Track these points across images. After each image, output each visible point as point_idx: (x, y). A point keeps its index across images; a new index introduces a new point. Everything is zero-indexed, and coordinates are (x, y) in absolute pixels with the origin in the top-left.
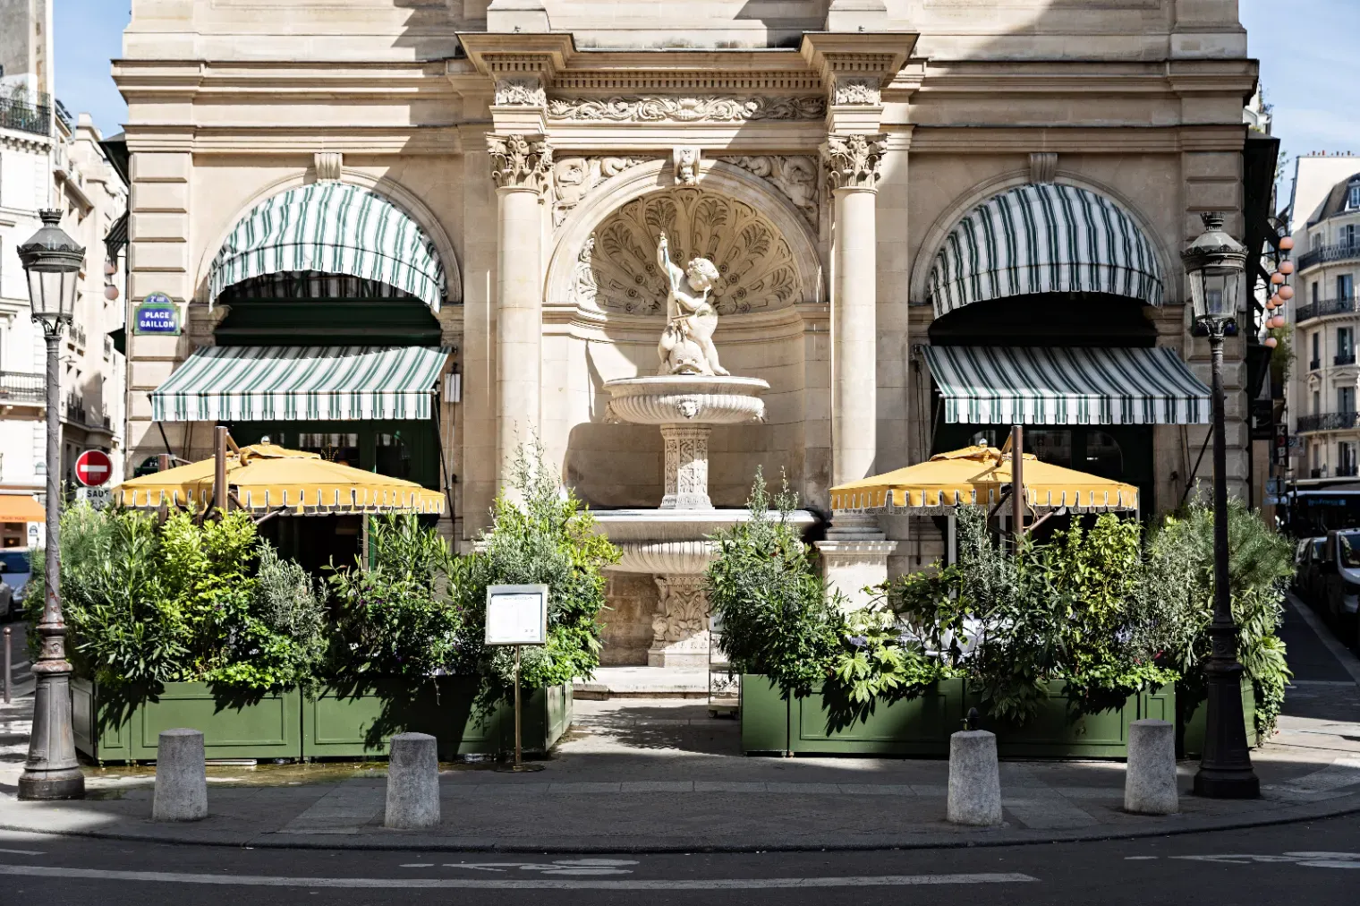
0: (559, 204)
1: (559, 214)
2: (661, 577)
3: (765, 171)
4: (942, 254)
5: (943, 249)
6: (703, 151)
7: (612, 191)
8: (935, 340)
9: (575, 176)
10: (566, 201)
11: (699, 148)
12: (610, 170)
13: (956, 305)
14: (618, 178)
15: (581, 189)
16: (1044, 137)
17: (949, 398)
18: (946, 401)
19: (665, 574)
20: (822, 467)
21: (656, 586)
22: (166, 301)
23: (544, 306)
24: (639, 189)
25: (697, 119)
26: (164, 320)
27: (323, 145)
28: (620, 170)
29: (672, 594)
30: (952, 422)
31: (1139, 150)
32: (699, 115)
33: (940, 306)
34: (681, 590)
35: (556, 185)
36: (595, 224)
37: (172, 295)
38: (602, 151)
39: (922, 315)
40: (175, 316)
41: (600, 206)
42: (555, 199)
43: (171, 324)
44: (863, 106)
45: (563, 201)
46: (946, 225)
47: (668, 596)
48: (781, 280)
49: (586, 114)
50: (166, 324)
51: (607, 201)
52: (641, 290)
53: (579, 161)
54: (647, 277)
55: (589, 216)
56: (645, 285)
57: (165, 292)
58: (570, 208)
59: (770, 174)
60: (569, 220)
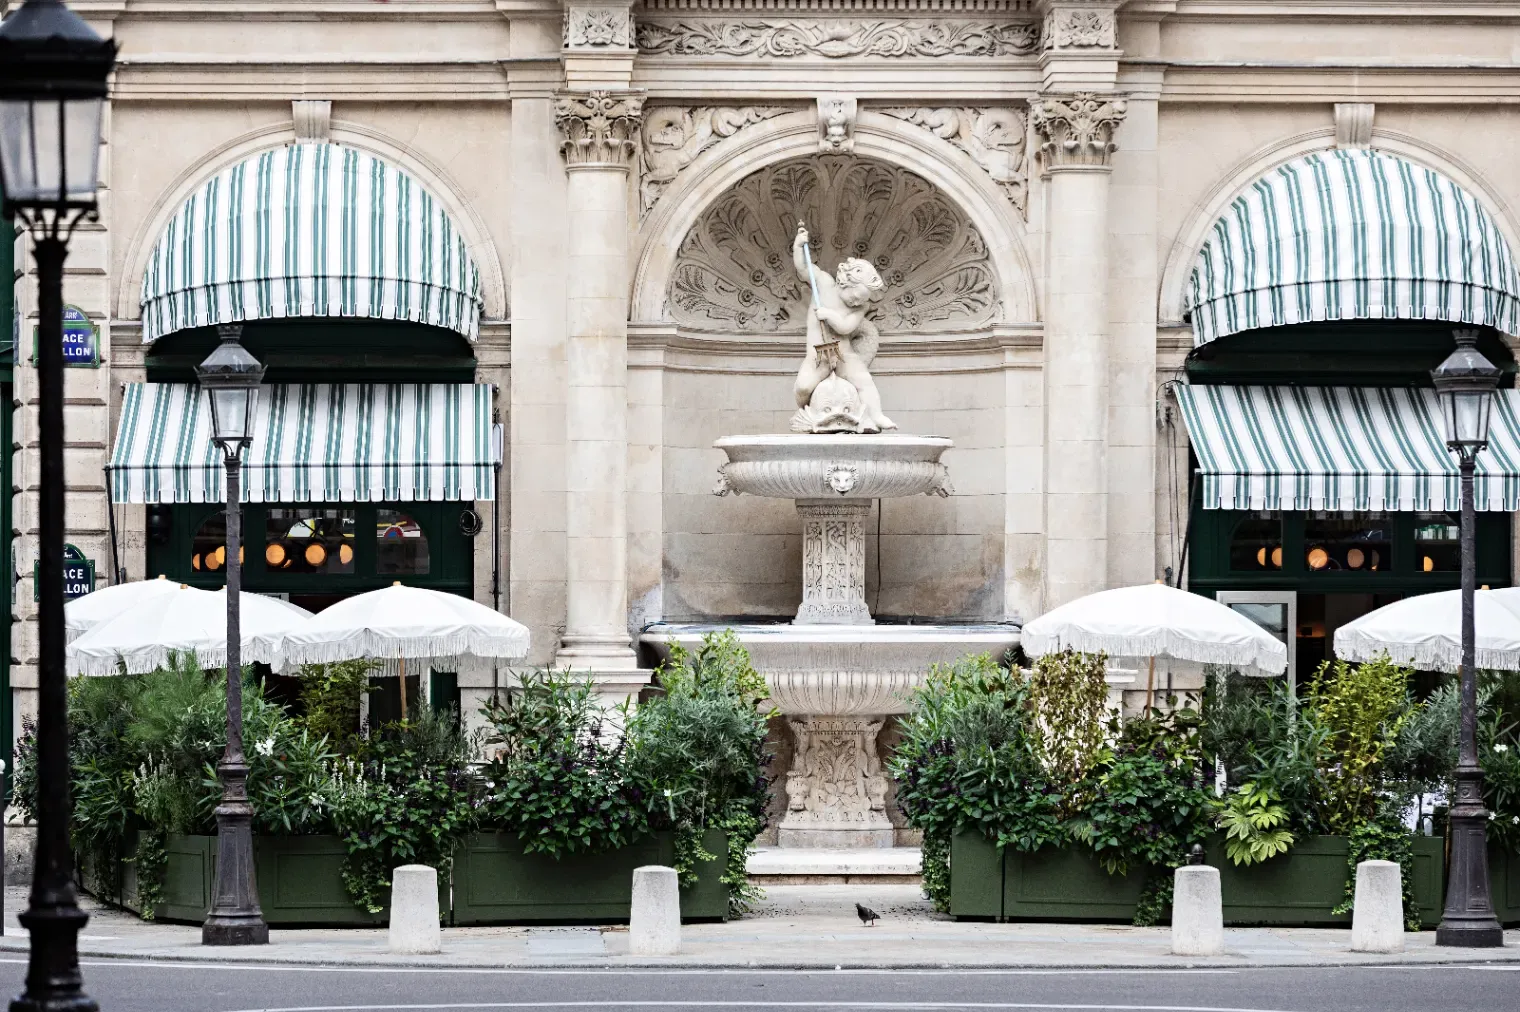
0: (650, 177)
1: (650, 193)
2: (799, 719)
3: (949, 130)
4: (1205, 252)
5: (1207, 245)
6: (860, 101)
7: (727, 159)
8: (1195, 378)
9: (673, 137)
10: (661, 173)
11: (852, 98)
12: (723, 129)
13: (1224, 332)
14: (735, 141)
15: (683, 156)
16: (1356, 80)
17: (1209, 474)
18: (1205, 477)
19: (806, 716)
20: (1031, 562)
21: (793, 733)
22: (79, 317)
23: (629, 326)
24: (766, 155)
25: (849, 55)
26: (77, 345)
27: (304, 89)
28: (739, 128)
29: (816, 744)
30: (1212, 507)
31: (1494, 100)
32: (854, 50)
33: (1201, 327)
34: (827, 738)
35: (645, 148)
36: (701, 207)
37: (86, 310)
38: (712, 100)
39: (1177, 341)
40: (92, 339)
41: (710, 181)
42: (644, 170)
43: (87, 352)
44: (1096, 51)
45: (656, 172)
46: (1213, 207)
47: (810, 747)
48: (970, 284)
49: (689, 47)
50: (79, 352)
51: (720, 174)
52: (760, 291)
53: (678, 114)
54: (769, 273)
55: (694, 196)
56: (767, 284)
57: (79, 305)
58: (665, 183)
59: (957, 134)
60: (664, 201)
